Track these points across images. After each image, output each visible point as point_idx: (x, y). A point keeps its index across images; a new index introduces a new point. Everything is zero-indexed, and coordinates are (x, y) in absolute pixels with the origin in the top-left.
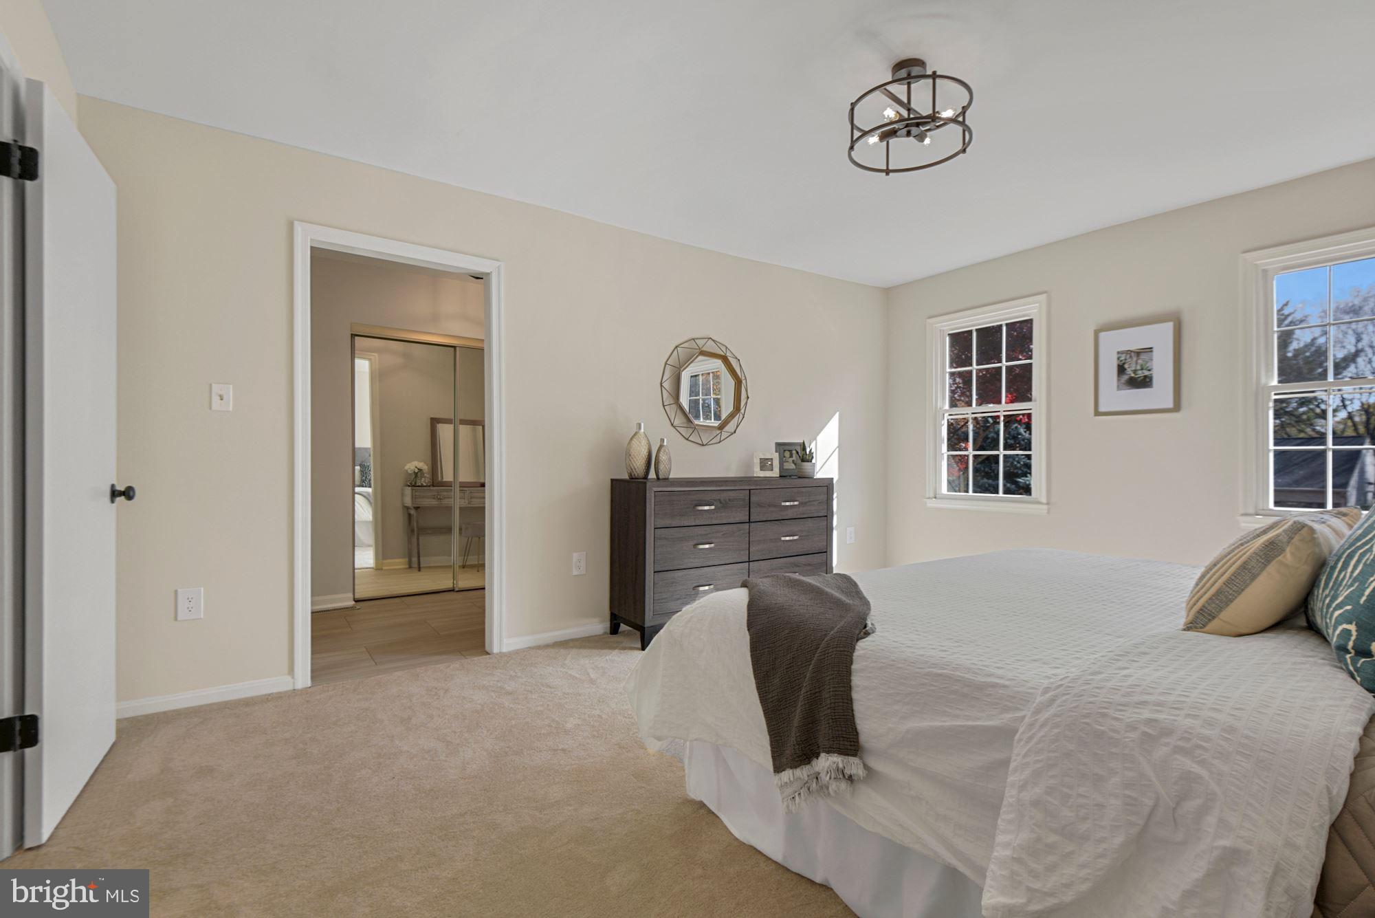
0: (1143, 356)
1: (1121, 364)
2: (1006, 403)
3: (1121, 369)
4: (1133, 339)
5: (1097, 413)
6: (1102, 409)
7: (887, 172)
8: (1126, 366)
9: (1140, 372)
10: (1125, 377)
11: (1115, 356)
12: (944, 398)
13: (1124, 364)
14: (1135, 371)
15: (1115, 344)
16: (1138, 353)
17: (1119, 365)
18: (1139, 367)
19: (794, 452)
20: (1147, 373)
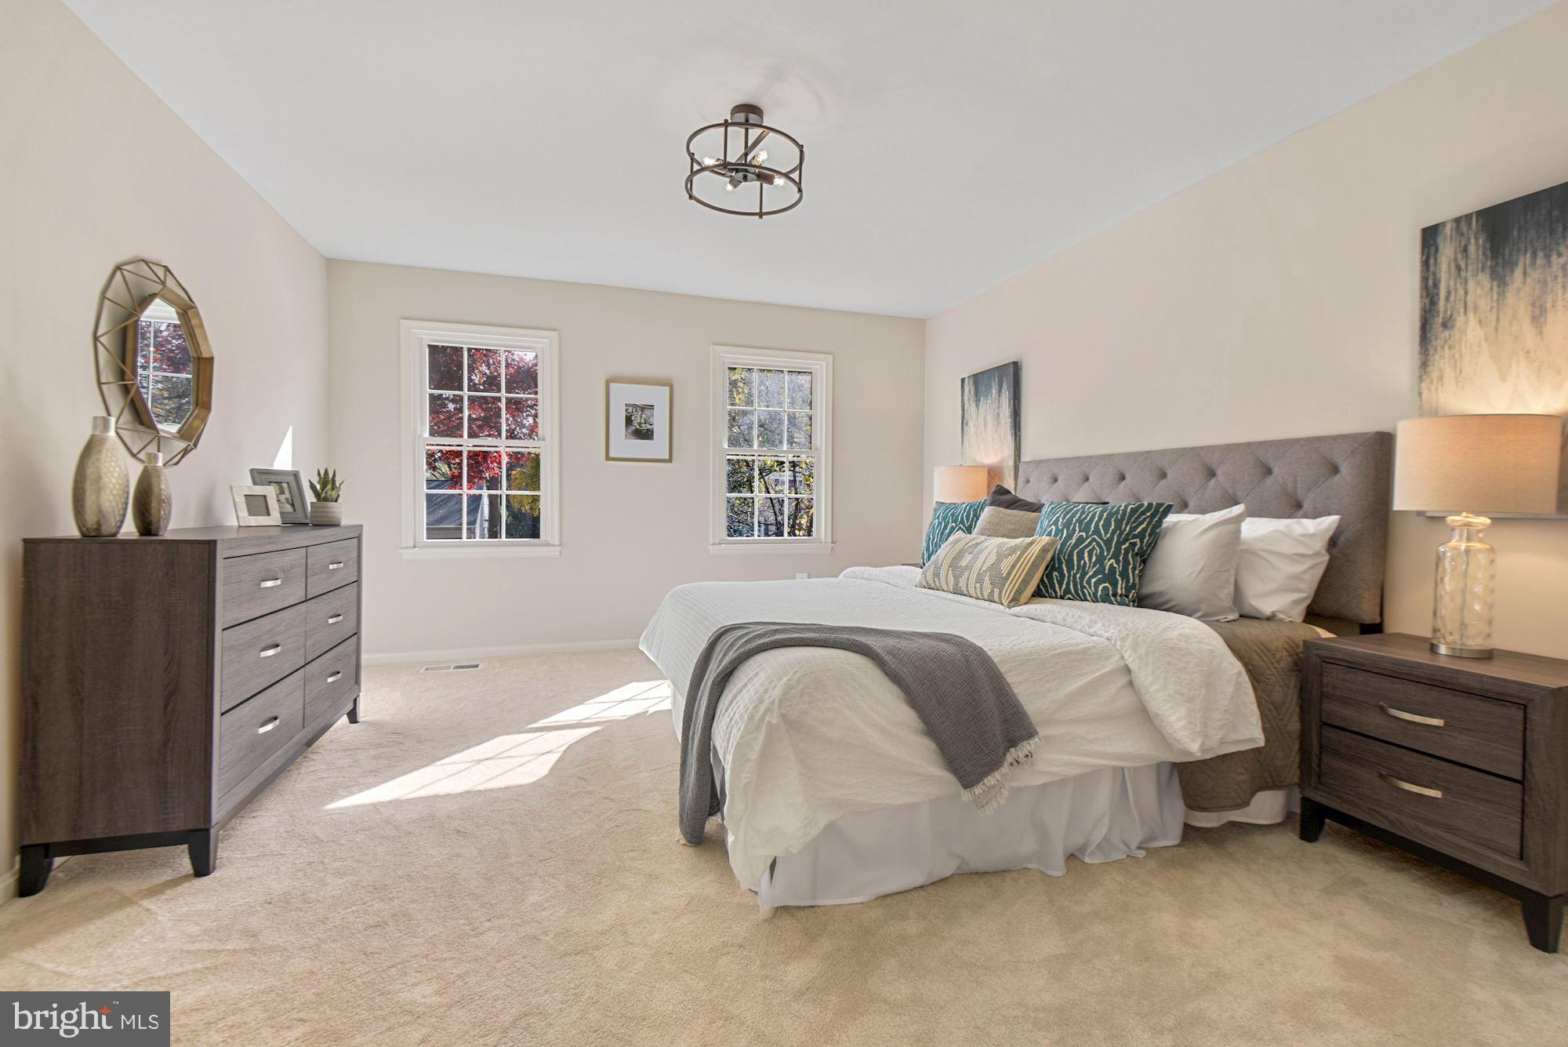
0: (647, 412)
1: (628, 415)
2: (507, 438)
3: (629, 421)
4: (641, 395)
5: (608, 458)
6: (612, 454)
7: (761, 214)
8: (633, 418)
9: (644, 425)
10: (633, 428)
11: (624, 408)
12: (422, 423)
13: (631, 416)
14: (640, 424)
15: (625, 396)
16: (643, 408)
17: (626, 416)
18: (643, 421)
19: (285, 485)
20: (649, 427)
